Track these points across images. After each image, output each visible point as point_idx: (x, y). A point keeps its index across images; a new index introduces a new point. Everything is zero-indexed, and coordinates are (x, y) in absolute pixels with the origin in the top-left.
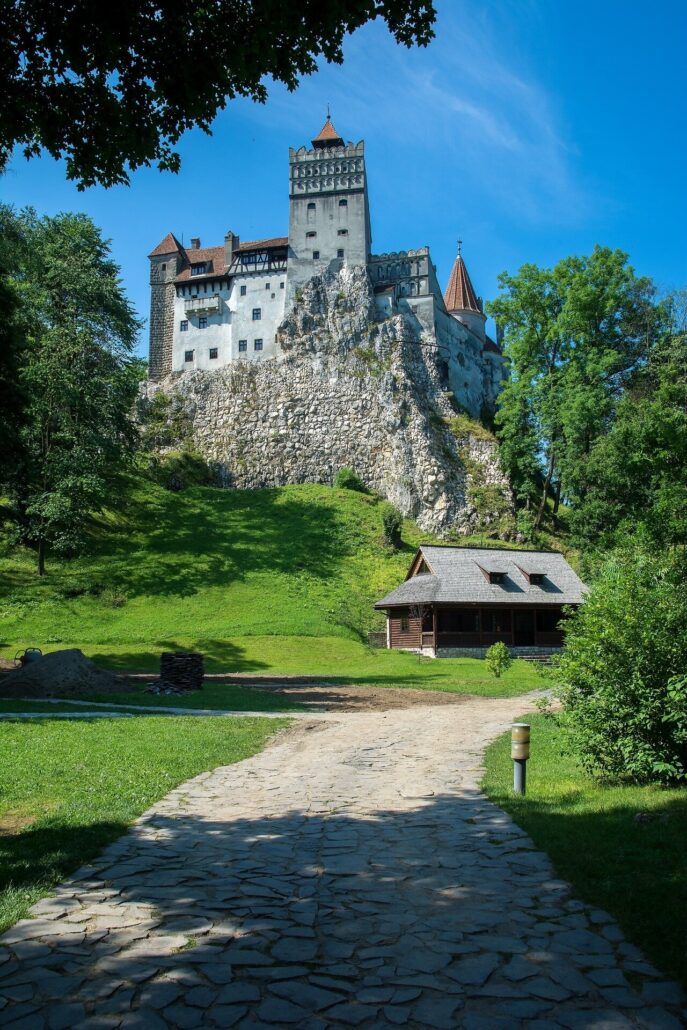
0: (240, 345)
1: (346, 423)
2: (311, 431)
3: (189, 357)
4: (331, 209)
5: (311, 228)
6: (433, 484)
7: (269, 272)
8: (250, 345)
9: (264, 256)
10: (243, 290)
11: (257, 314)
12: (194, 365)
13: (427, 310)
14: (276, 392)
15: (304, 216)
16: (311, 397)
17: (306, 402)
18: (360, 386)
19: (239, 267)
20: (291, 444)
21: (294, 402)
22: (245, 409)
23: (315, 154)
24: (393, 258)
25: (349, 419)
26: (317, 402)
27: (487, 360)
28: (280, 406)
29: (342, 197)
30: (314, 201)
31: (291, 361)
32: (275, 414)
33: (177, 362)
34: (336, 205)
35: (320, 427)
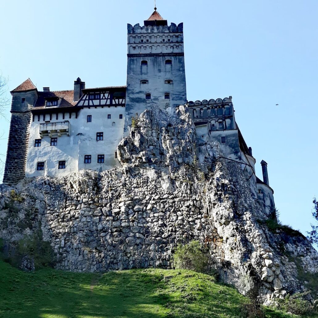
0: (85, 159)
1: (180, 218)
2: (149, 224)
3: (40, 166)
4: (159, 65)
5: (144, 77)
6: (270, 267)
7: (111, 105)
8: (94, 159)
9: (106, 95)
10: (89, 119)
11: (100, 135)
12: (45, 173)
13: (233, 140)
14: (117, 194)
15: (138, 69)
16: (148, 198)
17: (144, 201)
18: (190, 190)
19: (87, 102)
20: (132, 234)
21: (134, 202)
22: (91, 206)
23: (147, 30)
24: (205, 103)
25: (182, 215)
26: (153, 202)
27: (259, 190)
28: (122, 204)
29: (167, 58)
30: (146, 59)
31: (129, 171)
32: (117, 210)
33: (29, 169)
34: (163, 64)
35: (157, 221)
